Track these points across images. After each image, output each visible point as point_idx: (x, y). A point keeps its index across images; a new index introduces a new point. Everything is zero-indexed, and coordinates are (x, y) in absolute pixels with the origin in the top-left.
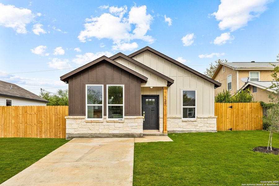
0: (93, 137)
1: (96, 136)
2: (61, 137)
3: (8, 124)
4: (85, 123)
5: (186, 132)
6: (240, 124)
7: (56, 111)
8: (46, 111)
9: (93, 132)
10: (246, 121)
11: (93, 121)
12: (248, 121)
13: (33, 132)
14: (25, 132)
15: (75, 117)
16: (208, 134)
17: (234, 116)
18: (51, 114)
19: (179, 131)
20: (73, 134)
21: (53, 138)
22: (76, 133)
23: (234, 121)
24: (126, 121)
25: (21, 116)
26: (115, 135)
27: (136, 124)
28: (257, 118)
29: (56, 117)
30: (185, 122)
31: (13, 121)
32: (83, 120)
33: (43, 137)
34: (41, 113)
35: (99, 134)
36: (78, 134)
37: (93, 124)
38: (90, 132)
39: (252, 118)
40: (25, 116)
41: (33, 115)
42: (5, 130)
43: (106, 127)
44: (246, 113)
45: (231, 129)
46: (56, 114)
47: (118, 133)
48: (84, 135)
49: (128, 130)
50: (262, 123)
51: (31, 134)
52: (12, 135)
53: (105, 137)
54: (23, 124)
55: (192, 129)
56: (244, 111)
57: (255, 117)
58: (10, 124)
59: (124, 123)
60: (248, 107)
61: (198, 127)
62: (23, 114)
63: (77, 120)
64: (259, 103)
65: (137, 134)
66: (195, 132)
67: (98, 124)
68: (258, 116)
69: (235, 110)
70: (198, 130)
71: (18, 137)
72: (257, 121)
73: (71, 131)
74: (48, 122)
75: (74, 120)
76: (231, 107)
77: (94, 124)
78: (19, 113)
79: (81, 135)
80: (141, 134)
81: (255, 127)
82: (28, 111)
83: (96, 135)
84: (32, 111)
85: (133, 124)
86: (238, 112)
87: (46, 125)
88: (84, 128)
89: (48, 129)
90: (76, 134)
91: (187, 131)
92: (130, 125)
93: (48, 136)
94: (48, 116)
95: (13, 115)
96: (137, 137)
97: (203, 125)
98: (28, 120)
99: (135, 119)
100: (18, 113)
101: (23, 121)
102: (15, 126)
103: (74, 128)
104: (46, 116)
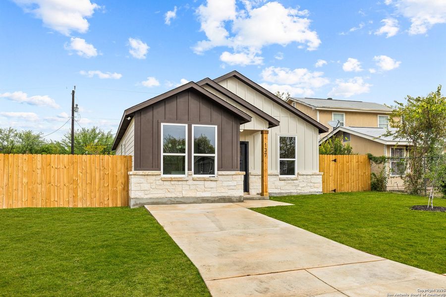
0: (173, 202)
1: (177, 202)
2: (111, 206)
3: (15, 184)
4: (160, 181)
5: (285, 195)
6: (345, 183)
7: (101, 164)
8: (84, 163)
9: (173, 195)
10: (352, 178)
11: (174, 178)
12: (355, 180)
13: (62, 197)
14: (48, 199)
15: (147, 172)
16: (312, 196)
17: (339, 172)
18: (93, 168)
19: (276, 193)
20: (143, 199)
21: (97, 206)
22: (146, 197)
23: (338, 179)
24: (220, 178)
25: (39, 171)
26: (204, 198)
27: (235, 183)
28: (365, 175)
29: (102, 172)
30: (283, 181)
31: (25, 180)
32: (158, 178)
33: (80, 206)
34: (75, 166)
35: (181, 198)
36: (151, 198)
37: (173, 182)
38: (169, 195)
39: (359, 175)
40: (47, 172)
41: (61, 170)
42: (9, 195)
43: (192, 187)
44: (352, 169)
45: (335, 190)
46: (101, 168)
47: (209, 195)
48: (160, 201)
49: (223, 191)
50: (370, 182)
51: (57, 201)
52: (23, 203)
53: (191, 203)
54: (44, 184)
55: (292, 191)
56: (350, 165)
57: (362, 174)
58: (20, 185)
59: (217, 182)
60: (354, 160)
61: (300, 188)
62: (42, 168)
63: (149, 177)
64: (367, 156)
65: (235, 197)
66: (296, 194)
67: (180, 183)
68: (365, 173)
69: (339, 165)
70: (299, 191)
71: (34, 206)
72: (365, 179)
73: (140, 194)
74: (89, 181)
75: (143, 177)
76: (335, 160)
77: (176, 182)
78: (36, 166)
79: (155, 201)
80: (241, 197)
81: (362, 187)
82: (52, 163)
83: (177, 200)
84: (59, 163)
85: (230, 183)
86: (343, 168)
87: (84, 185)
88: (160, 189)
89: (88, 192)
90: (147, 199)
91: (286, 193)
92: (225, 184)
93: (88, 203)
94: (88, 171)
95: (25, 169)
96: (236, 201)
97: (305, 184)
98: (52, 179)
99: (234, 176)
100: (34, 166)
101: (43, 179)
102: (28, 189)
103: (144, 189)
104: (84, 171)
